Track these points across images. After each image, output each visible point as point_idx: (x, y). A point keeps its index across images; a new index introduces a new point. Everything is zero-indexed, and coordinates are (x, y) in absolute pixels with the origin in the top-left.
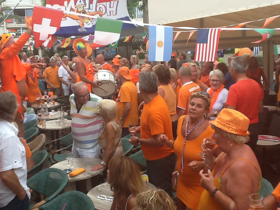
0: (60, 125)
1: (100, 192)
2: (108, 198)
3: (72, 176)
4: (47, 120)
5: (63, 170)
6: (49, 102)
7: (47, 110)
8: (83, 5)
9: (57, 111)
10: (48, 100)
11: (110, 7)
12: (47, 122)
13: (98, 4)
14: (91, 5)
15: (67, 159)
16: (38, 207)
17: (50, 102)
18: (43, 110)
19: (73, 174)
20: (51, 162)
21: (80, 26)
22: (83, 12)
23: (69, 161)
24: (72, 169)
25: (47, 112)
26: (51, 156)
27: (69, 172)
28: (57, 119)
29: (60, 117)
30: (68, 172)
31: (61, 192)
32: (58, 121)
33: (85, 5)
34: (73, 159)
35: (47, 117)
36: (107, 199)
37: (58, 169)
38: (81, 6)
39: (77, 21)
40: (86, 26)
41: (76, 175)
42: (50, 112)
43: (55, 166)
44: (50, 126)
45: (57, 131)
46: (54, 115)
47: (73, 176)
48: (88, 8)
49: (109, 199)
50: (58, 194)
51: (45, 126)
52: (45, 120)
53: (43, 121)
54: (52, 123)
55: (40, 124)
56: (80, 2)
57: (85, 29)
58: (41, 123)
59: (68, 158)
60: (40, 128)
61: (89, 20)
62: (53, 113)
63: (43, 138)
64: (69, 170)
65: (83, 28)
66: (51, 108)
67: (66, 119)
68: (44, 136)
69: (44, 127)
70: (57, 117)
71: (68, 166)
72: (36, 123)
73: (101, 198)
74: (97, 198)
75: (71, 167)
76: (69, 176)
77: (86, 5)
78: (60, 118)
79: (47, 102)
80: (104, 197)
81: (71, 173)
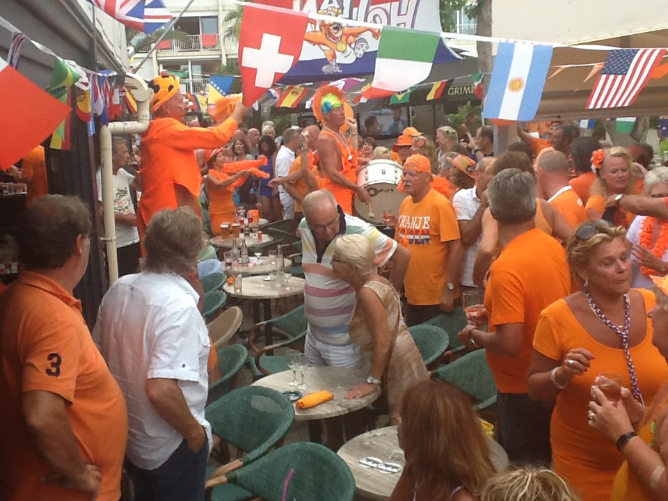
0: (273, 288)
1: (368, 450)
2: (387, 466)
3: (302, 408)
4: (246, 275)
5: (281, 391)
6: (248, 234)
7: (245, 251)
8: (336, 10)
9: (268, 256)
10: (247, 229)
11: (399, 14)
12: (244, 281)
13: (371, 7)
14: (355, 10)
15: (290, 366)
16: (226, 474)
17: (251, 234)
18: (236, 251)
19: (304, 403)
20: (253, 372)
21: (326, 59)
22: (335, 26)
23: (294, 372)
24: (301, 391)
25: (246, 256)
26: (253, 360)
27: (296, 398)
28: (266, 274)
29: (275, 269)
30: (292, 398)
31: (279, 444)
32: (269, 278)
33: (340, 11)
34: (306, 370)
35: (245, 268)
36: (384, 467)
37: (271, 390)
38: (331, 11)
39: (321, 48)
40: (341, 59)
41: (313, 407)
42: (251, 258)
43: (263, 382)
44: (250, 288)
45: (266, 301)
46: (262, 264)
47: (305, 407)
48: (348, 16)
49: (389, 469)
50: (270, 449)
51: (241, 289)
52: (240, 276)
53: (236, 276)
54: (256, 282)
55: (230, 284)
56: (329, 3)
57: (339, 68)
58: (231, 282)
59: (293, 366)
60: (230, 294)
61: (348, 47)
62: (259, 259)
63: (237, 316)
64: (296, 393)
65: (334, 64)
66: (253, 247)
67: (287, 275)
68: (238, 311)
69: (238, 291)
70: (268, 268)
71: (292, 384)
72: (221, 280)
73: (370, 463)
74: (360, 463)
75: (300, 387)
76: (296, 406)
77: (343, 9)
78: (274, 271)
79: (246, 235)
80: (377, 463)
81: (300, 401)
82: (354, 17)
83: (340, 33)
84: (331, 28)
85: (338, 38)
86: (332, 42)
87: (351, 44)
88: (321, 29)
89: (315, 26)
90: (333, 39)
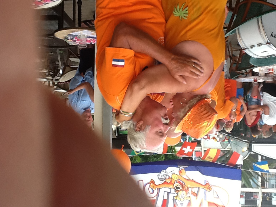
8: (177, 199)
13: (155, 198)
14: (165, 198)
38: (181, 199)
39: (188, 177)
40: (176, 170)
56: (183, 203)
77: (173, 199)
82: (166, 193)
83: (175, 185)
84: (181, 189)
85: (177, 182)
86: (181, 180)
87: (169, 178)
88: (188, 189)
89: (192, 191)
90: (180, 182)
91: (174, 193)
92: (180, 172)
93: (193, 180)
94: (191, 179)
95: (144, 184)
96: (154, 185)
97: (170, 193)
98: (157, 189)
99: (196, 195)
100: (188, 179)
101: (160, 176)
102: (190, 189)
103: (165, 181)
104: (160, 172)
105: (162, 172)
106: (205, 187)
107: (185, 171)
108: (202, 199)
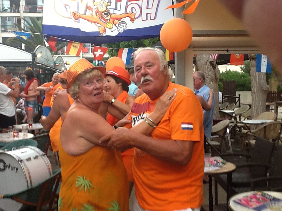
11: (147, 8)
22: (106, 13)
38: (103, 3)
40: (109, 33)
61: (114, 25)
65: (104, 35)
77: (111, 3)
83: (109, 17)
84: (103, 14)
85: (107, 20)
86: (103, 22)
87: (116, 24)
88: (96, 14)
89: (92, 11)
90: (104, 20)
91: (110, 9)
92: (105, 31)
93: (92, 23)
94: (93, 24)
95: (141, 16)
96: (131, 16)
97: (114, 9)
98: (128, 13)
99: (88, 8)
100: (96, 23)
101: (125, 26)
102: (94, 13)
103: (120, 22)
104: (124, 30)
105: (123, 30)
106: (78, 16)
107: (99, 32)
108: (81, 4)
